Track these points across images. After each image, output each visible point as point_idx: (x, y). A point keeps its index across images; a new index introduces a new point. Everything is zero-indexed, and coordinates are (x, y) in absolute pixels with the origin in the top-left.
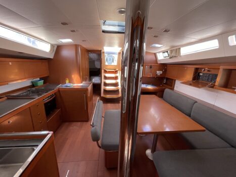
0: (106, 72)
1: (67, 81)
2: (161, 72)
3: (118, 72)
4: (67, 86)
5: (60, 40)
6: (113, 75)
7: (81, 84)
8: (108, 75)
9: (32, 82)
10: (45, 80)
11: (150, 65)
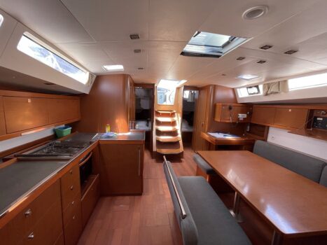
0: (158, 114)
1: (108, 129)
2: (245, 116)
3: (176, 114)
4: (109, 137)
5: (105, 67)
6: (168, 119)
7: (129, 134)
8: (161, 119)
9: (54, 130)
10: (74, 126)
11: (229, 104)
